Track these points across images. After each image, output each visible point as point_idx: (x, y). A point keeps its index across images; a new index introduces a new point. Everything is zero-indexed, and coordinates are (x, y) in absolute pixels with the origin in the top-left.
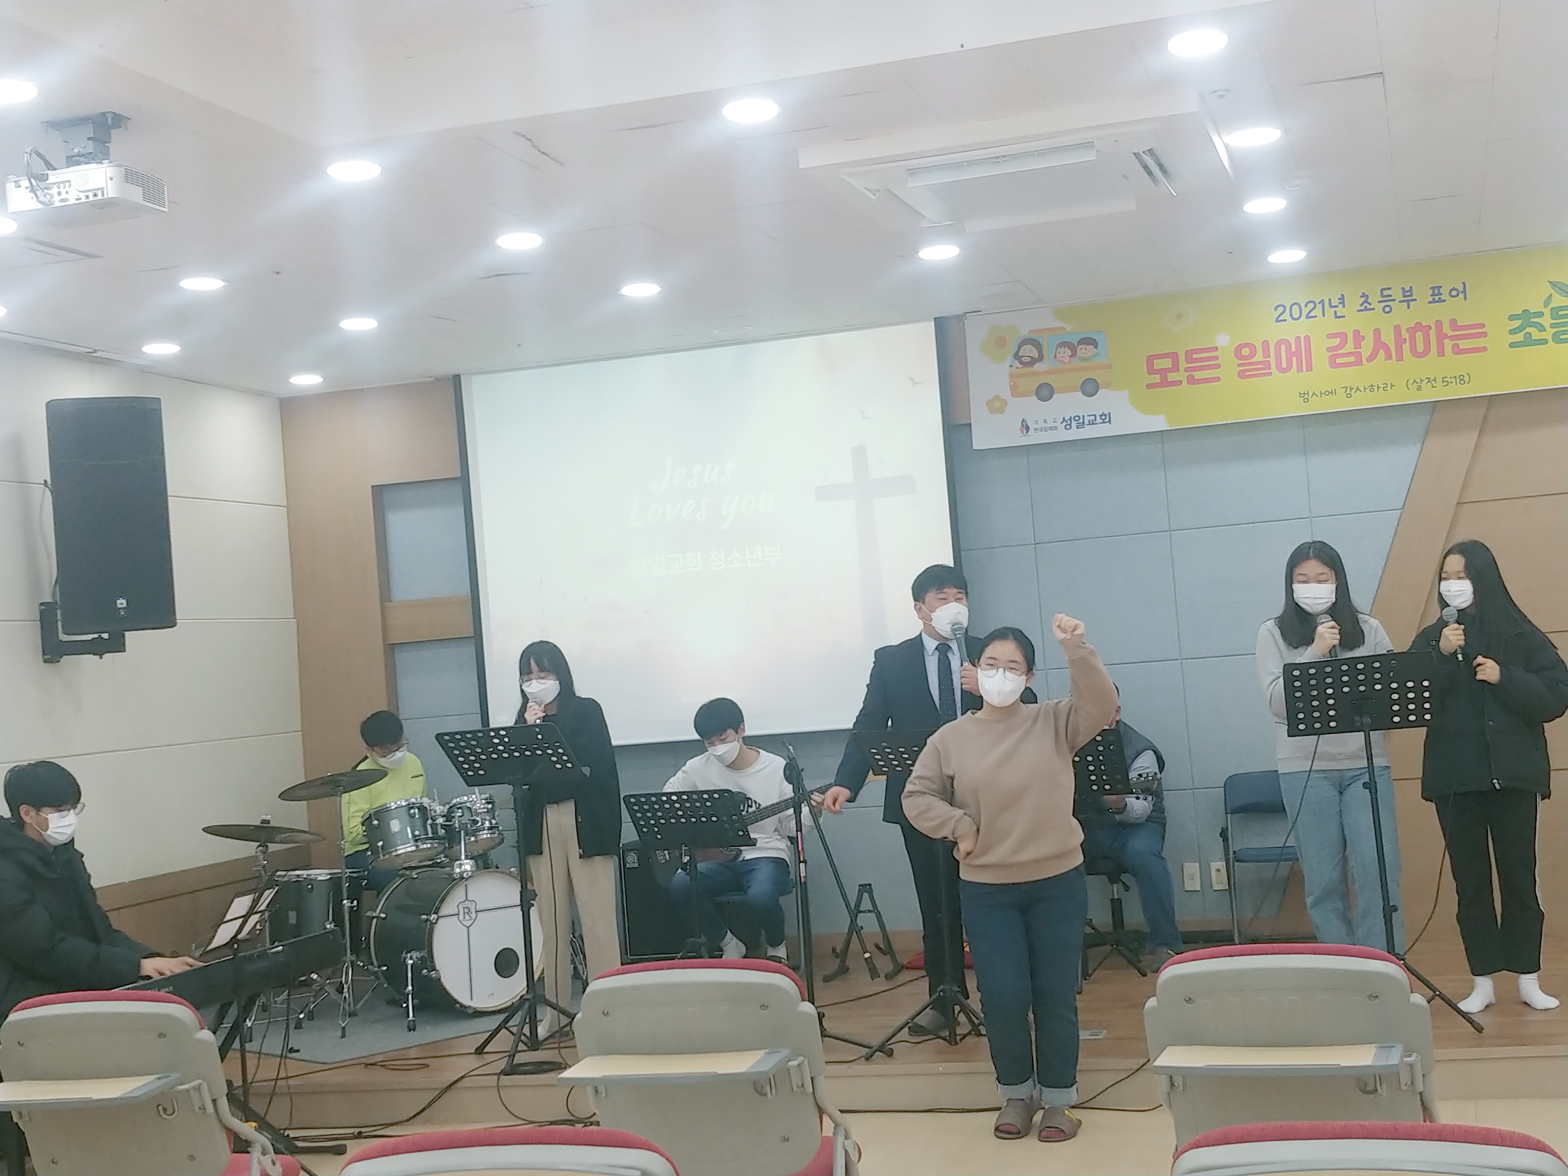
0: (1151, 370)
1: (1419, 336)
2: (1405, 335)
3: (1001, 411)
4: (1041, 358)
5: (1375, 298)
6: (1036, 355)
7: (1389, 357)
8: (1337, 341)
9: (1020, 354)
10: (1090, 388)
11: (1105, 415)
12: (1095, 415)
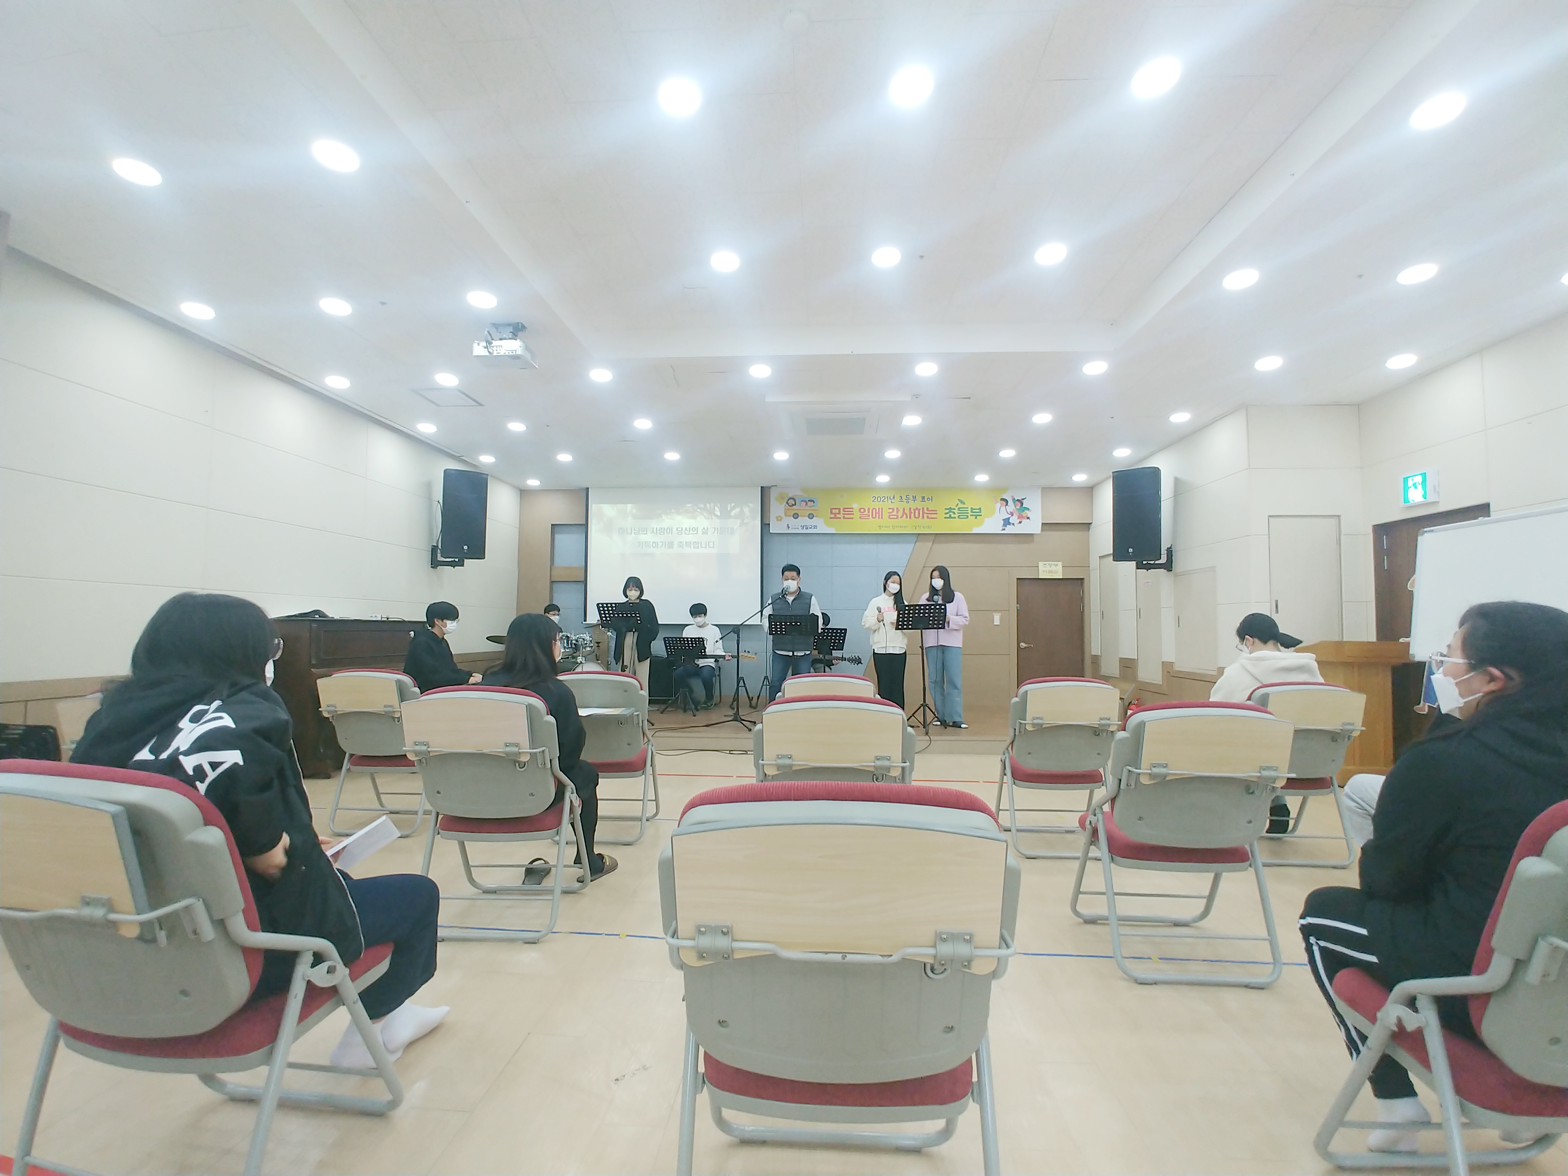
0: (831, 513)
1: (917, 512)
2: (912, 511)
3: (781, 520)
5: (904, 498)
6: (794, 504)
7: (907, 517)
8: (891, 510)
9: (789, 502)
10: (811, 516)
11: (815, 526)
12: (812, 526)
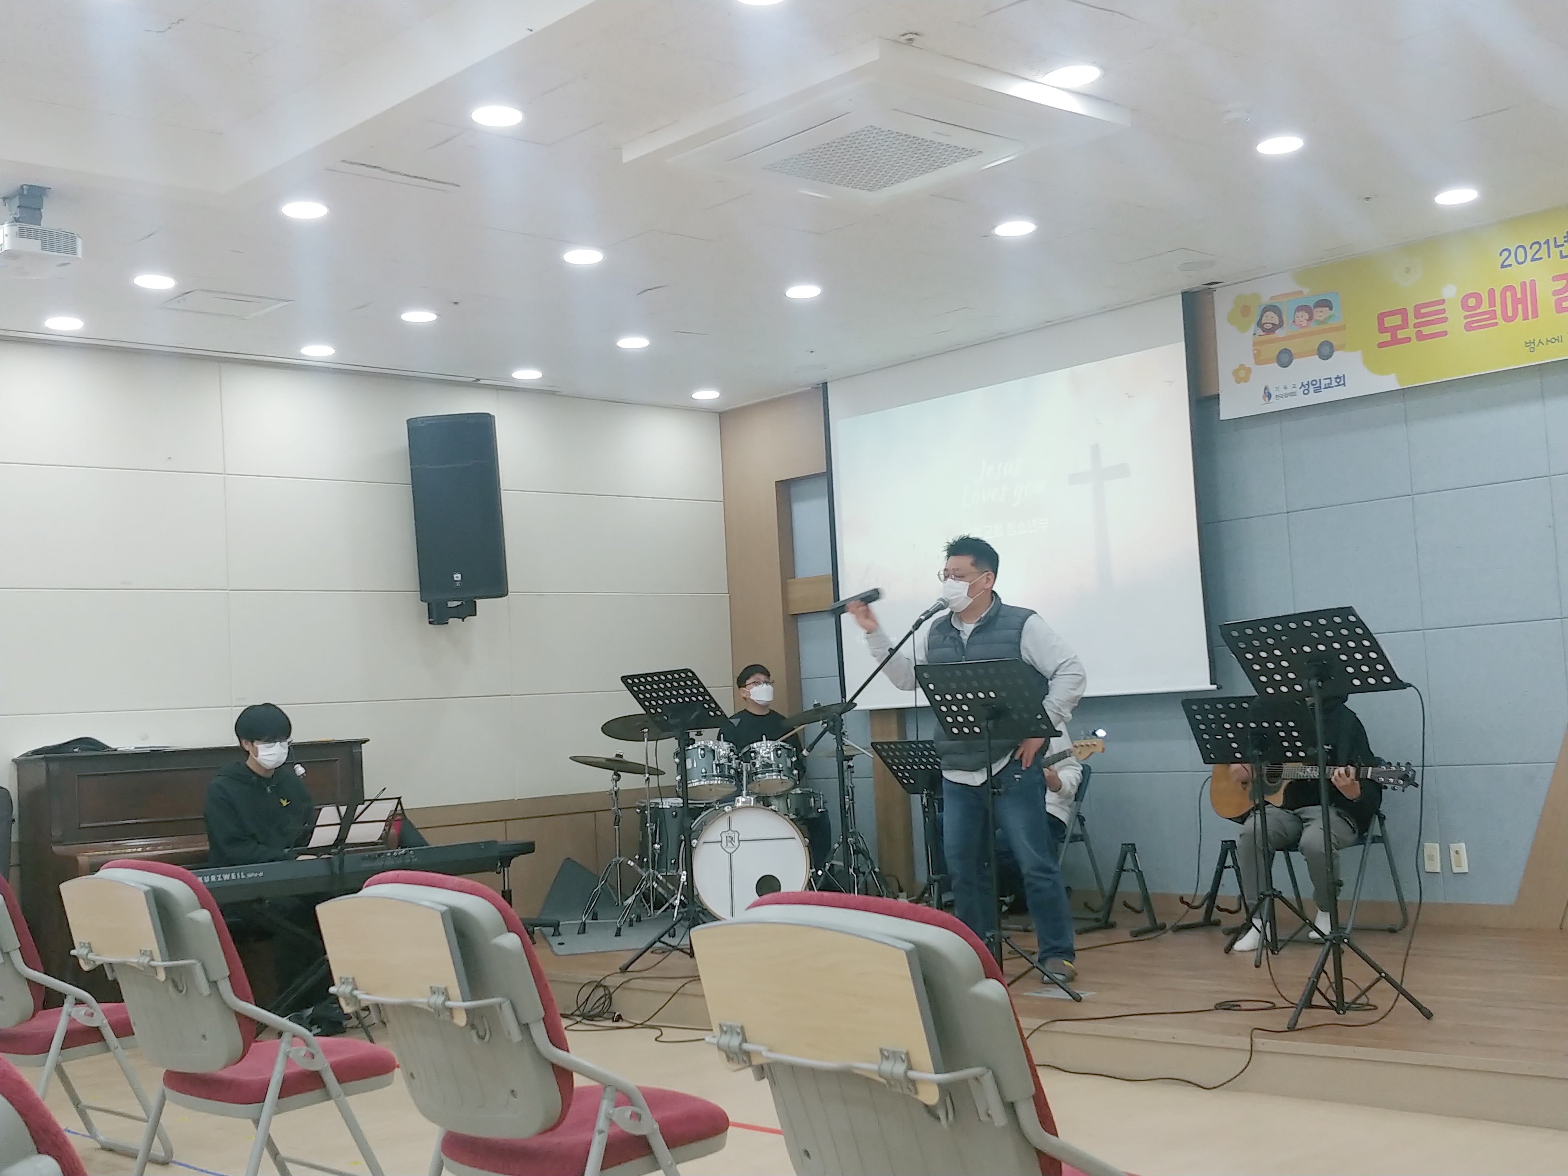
0: (1382, 329)
3: (1246, 379)
4: (1281, 324)
6: (1277, 323)
8: (1563, 283)
9: (1263, 322)
10: (1325, 351)
11: (1340, 378)
12: (1330, 378)
